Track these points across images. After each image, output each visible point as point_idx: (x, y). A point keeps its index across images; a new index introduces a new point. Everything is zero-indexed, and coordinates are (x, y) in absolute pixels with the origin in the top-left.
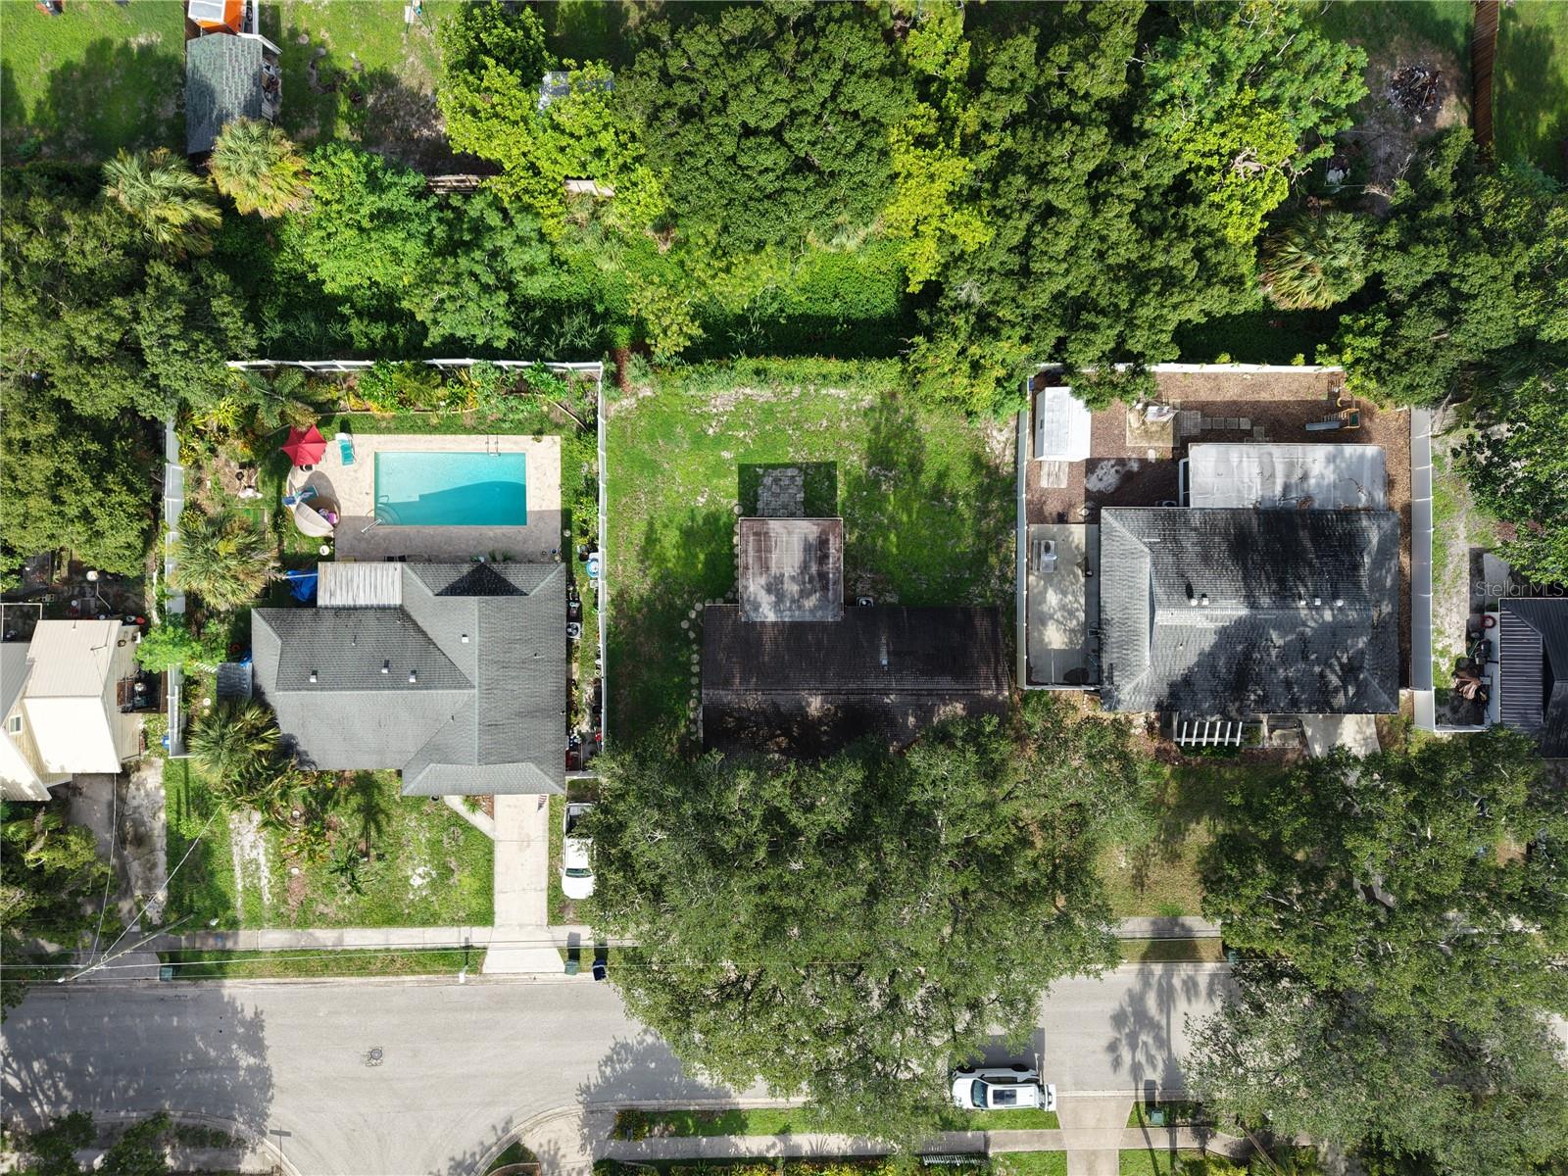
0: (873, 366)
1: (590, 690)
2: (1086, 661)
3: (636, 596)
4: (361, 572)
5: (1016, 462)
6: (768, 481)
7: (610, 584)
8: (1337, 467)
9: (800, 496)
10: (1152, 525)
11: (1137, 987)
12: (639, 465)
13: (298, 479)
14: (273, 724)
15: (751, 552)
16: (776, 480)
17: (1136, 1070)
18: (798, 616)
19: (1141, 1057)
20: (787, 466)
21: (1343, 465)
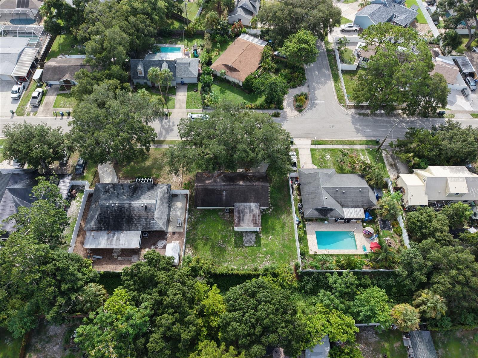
0: (225, 271)
2: (172, 199)
3: (286, 214)
4: (354, 216)
6: (253, 243)
8: (98, 242)
9: (244, 238)
10: (153, 226)
15: (258, 219)
16: (251, 243)
17: (169, 122)
18: (245, 204)
20: (248, 247)
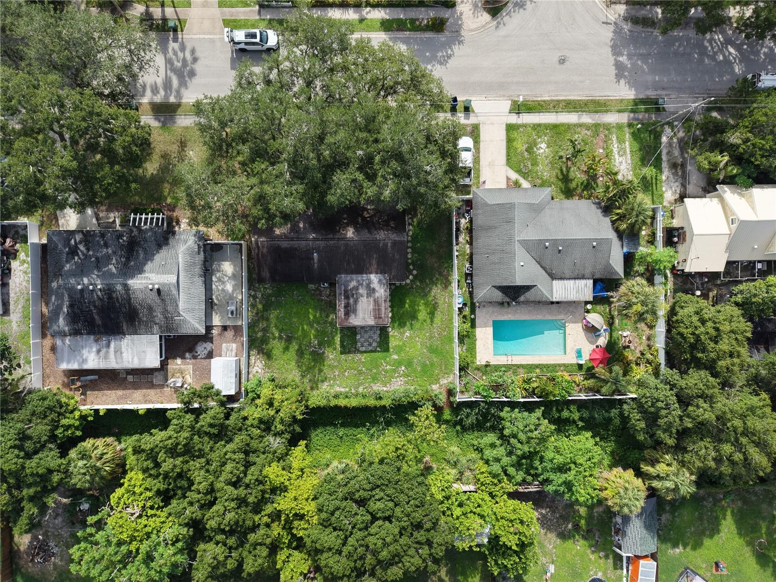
0: (323, 403)
1: (461, 239)
2: (211, 256)
3: (439, 286)
4: (572, 296)
5: (249, 356)
6: (375, 344)
7: (452, 292)
8: (82, 357)
9: (358, 337)
10: (179, 325)
11: (183, 90)
12: (438, 351)
13: (602, 341)
14: (613, 222)
15: (383, 309)
16: (370, 345)
17: (183, 48)
18: (359, 277)
19: (181, 55)
20: (365, 352)
21: (78, 358)
